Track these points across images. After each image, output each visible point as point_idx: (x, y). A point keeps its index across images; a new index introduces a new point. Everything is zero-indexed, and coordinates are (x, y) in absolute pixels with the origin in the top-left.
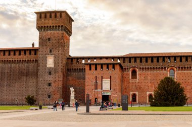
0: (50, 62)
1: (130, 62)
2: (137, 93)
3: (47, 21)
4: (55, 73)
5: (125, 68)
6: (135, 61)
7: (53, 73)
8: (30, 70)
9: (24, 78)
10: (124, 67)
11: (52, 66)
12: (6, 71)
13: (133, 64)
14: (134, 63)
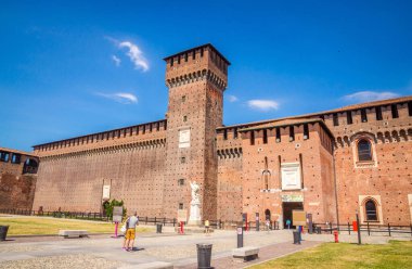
0: (184, 139)
1: (350, 121)
2: (377, 198)
3: (181, 68)
4: (191, 158)
5: (339, 138)
6: (364, 118)
7: (188, 159)
8: (158, 158)
9: (148, 173)
10: (336, 136)
11: (188, 145)
12: (126, 162)
13: (358, 126)
14: (360, 123)
